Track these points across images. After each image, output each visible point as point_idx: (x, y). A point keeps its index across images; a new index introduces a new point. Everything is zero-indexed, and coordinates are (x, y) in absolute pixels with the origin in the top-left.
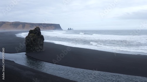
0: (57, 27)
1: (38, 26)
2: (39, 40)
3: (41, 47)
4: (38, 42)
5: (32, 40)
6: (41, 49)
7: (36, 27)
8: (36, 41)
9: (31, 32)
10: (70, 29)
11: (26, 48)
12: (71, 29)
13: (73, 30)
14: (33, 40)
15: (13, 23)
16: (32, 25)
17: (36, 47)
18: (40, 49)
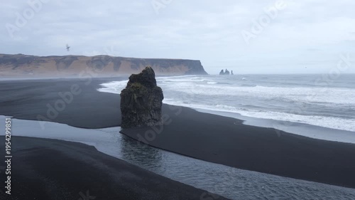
0: (193, 67)
1: (149, 66)
2: (152, 99)
3: (155, 115)
4: (150, 104)
5: (136, 97)
6: (156, 120)
7: (144, 68)
8: (144, 100)
9: (133, 79)
10: (224, 71)
11: (123, 118)
12: (227, 72)
13: (232, 74)
14: (138, 98)
15: (93, 57)
16: (135, 62)
17: (144, 115)
18: (153, 119)
